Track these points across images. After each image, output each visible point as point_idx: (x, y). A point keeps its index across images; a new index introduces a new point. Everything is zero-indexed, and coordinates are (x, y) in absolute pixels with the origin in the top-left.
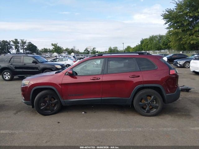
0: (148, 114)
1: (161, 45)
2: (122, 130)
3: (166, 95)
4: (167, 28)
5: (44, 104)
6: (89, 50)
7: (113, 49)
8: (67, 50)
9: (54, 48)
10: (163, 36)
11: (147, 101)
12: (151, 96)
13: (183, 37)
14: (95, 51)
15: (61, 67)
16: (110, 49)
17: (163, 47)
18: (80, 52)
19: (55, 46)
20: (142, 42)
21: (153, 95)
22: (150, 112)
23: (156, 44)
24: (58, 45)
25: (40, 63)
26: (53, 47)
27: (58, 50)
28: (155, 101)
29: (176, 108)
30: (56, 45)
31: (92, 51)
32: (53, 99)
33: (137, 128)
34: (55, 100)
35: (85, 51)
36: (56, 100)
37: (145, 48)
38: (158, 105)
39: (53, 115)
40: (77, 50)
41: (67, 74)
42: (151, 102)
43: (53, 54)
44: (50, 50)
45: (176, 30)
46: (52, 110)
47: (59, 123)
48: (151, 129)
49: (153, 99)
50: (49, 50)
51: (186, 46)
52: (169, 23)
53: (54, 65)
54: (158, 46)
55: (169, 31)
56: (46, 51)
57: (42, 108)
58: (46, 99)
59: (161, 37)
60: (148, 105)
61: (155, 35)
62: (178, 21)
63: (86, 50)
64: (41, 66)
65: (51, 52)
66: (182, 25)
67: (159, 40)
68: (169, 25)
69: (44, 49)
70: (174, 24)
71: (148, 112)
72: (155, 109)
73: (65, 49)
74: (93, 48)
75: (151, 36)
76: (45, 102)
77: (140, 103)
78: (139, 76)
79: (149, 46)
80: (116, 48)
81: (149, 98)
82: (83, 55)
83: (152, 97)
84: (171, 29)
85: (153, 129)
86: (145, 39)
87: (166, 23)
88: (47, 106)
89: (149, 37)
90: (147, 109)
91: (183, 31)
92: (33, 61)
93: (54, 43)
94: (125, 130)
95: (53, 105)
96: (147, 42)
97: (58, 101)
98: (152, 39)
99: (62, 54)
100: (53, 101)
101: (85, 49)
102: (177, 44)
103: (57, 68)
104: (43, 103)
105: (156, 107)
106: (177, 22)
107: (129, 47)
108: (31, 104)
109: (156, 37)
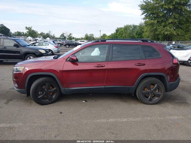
0: (150, 103)
1: (134, 34)
2: (131, 119)
3: (168, 84)
4: (144, 19)
5: (41, 93)
6: (65, 35)
7: (89, 36)
8: (42, 34)
9: (28, 32)
10: (137, 26)
11: (150, 89)
12: (154, 85)
13: (158, 28)
14: (72, 37)
15: (45, 52)
16: (86, 36)
17: (136, 36)
18: (56, 37)
19: (29, 30)
20: (117, 31)
21: (156, 84)
22: (153, 101)
23: (130, 33)
24: (32, 29)
25: (22, 46)
26: (28, 30)
27: (32, 33)
28: (157, 89)
29: (171, 96)
30: (31, 28)
31: (68, 36)
32: (51, 87)
33: (146, 118)
34: (53, 88)
35: (61, 36)
36: (55, 89)
37: (120, 36)
38: (160, 94)
39: (52, 104)
40: (53, 35)
41: (68, 60)
42: (154, 90)
43: (27, 38)
44: (24, 34)
45: (152, 21)
46: (51, 99)
47: (61, 113)
48: (159, 118)
49: (156, 88)
50: (22, 34)
51: (160, 37)
52: (145, 14)
53: (37, 50)
54: (131, 35)
55: (146, 21)
56: (19, 34)
57: (39, 97)
58: (44, 87)
59: (135, 27)
60: (151, 93)
61: (129, 25)
62: (154, 12)
63: (63, 35)
64: (24, 50)
65: (26, 35)
66: (158, 17)
67: (133, 29)
68: (145, 16)
69: (18, 32)
70: (150, 15)
71: (151, 100)
72: (157, 97)
73: (39, 33)
74: (69, 34)
75: (126, 25)
76: (43, 90)
77: (144, 92)
78: (145, 65)
79: (123, 35)
80: (92, 35)
81: (152, 86)
82: (61, 40)
83: (156, 86)
84: (147, 20)
85: (161, 118)
86: (120, 28)
87: (143, 14)
88: (45, 94)
89: (124, 26)
90: (149, 97)
91: (158, 22)
92: (15, 44)
93: (28, 27)
94: (134, 120)
95: (51, 94)
96: (122, 31)
97: (57, 89)
98: (127, 28)
99: (36, 38)
100: (52, 89)
101: (61, 35)
102: (152, 34)
103: (41, 53)
104: (41, 91)
105: (158, 96)
106: (153, 14)
107: (104, 35)
108: (26, 92)
109: (130, 26)
